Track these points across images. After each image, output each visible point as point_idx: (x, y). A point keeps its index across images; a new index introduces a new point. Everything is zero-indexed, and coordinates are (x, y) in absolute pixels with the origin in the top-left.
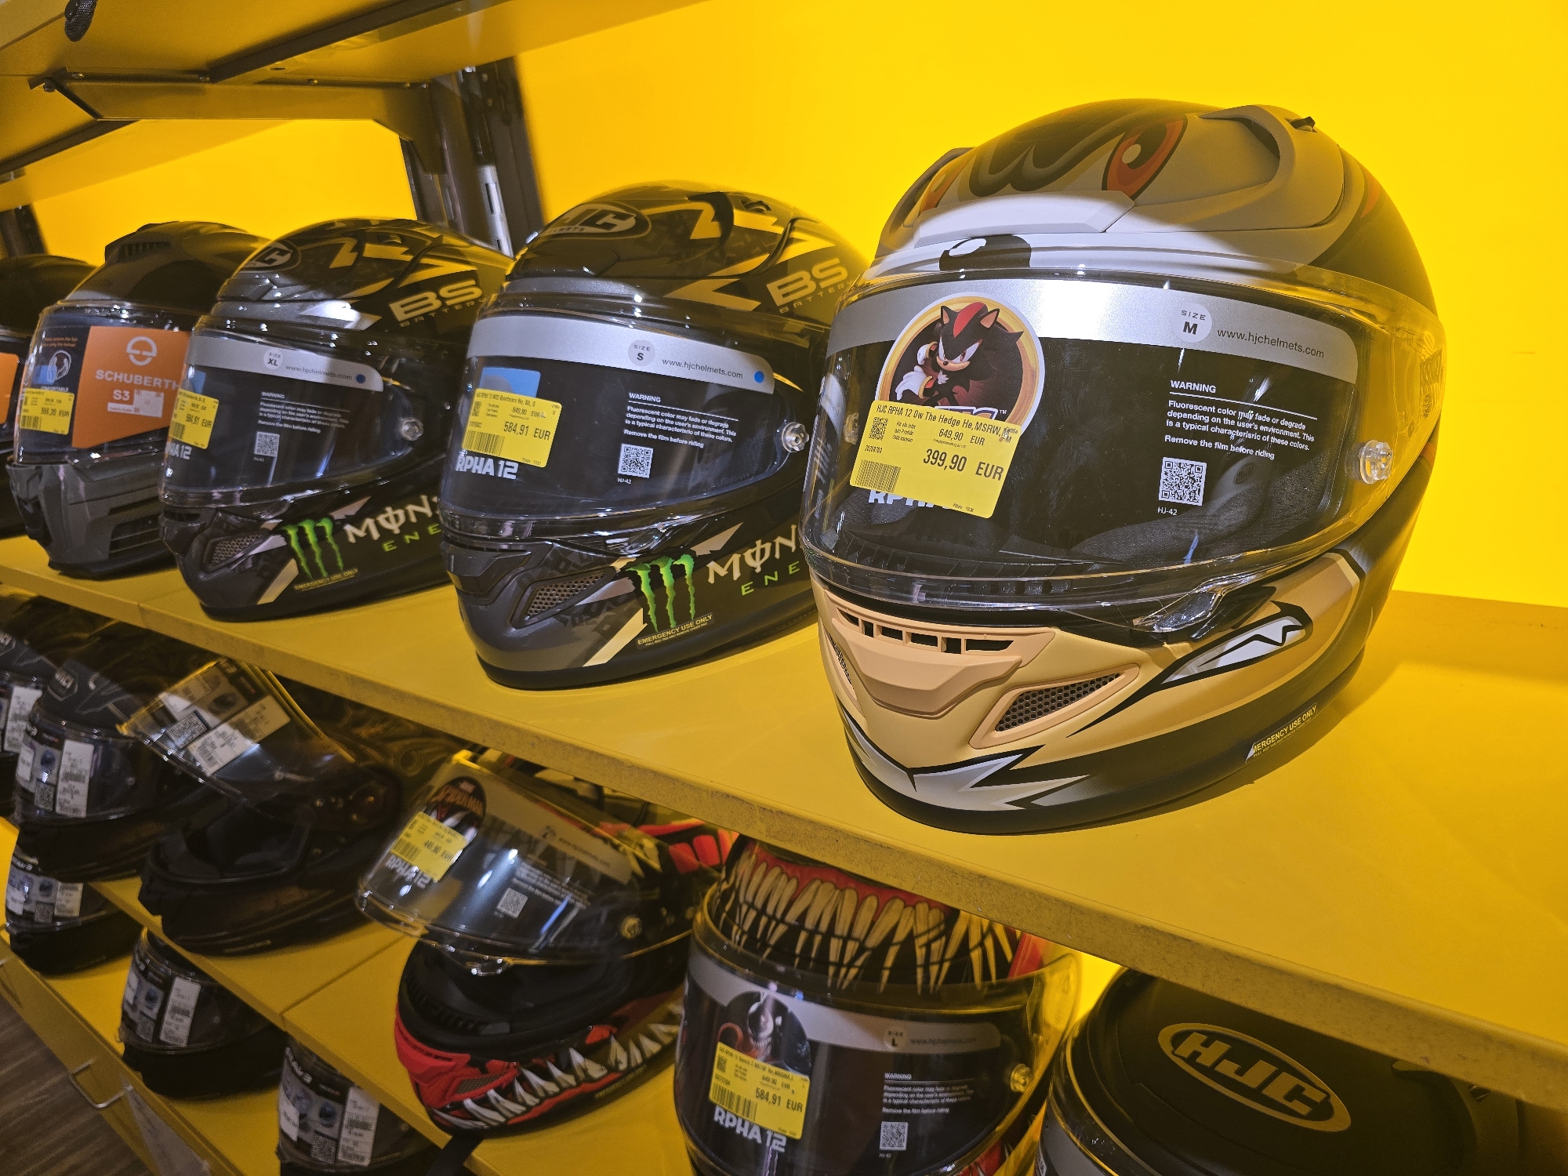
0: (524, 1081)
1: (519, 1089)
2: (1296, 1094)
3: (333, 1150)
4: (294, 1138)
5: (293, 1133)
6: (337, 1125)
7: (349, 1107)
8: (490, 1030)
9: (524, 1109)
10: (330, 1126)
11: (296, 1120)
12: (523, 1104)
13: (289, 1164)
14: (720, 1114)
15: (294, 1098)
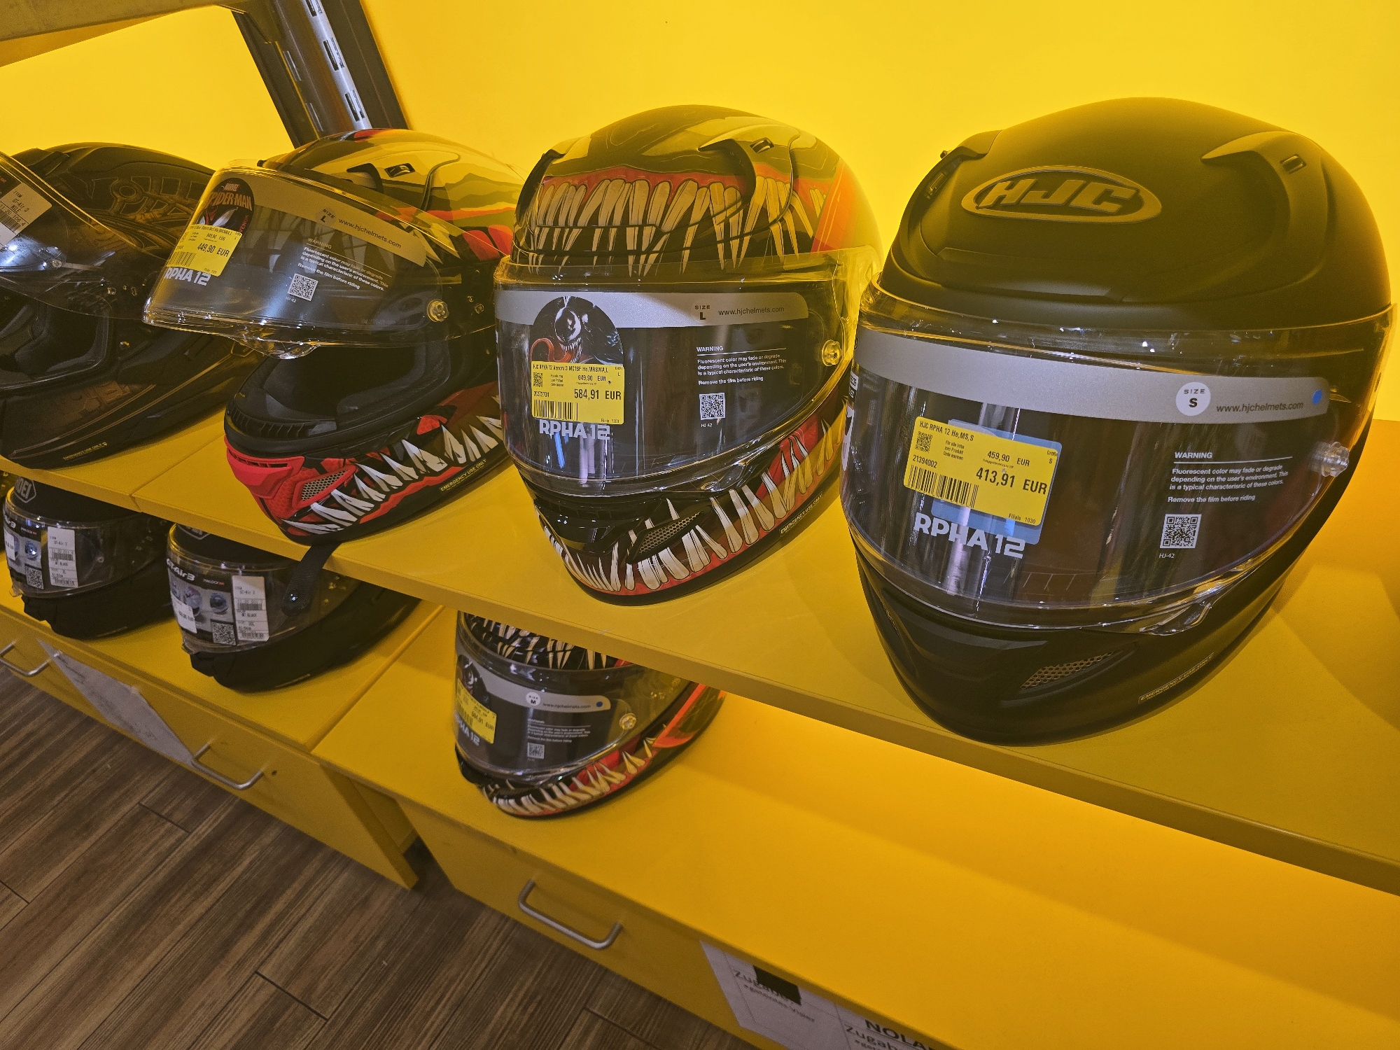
0: (364, 476)
1: (361, 485)
2: (1106, 196)
3: (232, 633)
4: (195, 631)
5: (192, 627)
6: (229, 610)
7: (236, 593)
8: (318, 429)
9: (372, 506)
10: (224, 612)
11: (191, 615)
12: (370, 500)
13: (197, 654)
14: (545, 426)
15: (184, 597)
